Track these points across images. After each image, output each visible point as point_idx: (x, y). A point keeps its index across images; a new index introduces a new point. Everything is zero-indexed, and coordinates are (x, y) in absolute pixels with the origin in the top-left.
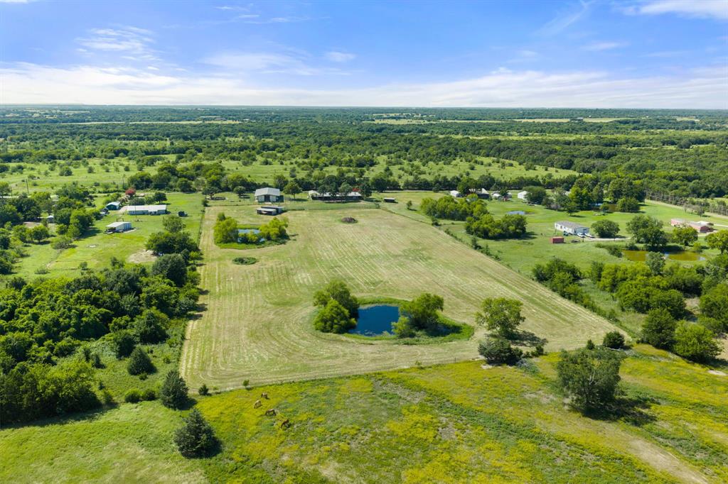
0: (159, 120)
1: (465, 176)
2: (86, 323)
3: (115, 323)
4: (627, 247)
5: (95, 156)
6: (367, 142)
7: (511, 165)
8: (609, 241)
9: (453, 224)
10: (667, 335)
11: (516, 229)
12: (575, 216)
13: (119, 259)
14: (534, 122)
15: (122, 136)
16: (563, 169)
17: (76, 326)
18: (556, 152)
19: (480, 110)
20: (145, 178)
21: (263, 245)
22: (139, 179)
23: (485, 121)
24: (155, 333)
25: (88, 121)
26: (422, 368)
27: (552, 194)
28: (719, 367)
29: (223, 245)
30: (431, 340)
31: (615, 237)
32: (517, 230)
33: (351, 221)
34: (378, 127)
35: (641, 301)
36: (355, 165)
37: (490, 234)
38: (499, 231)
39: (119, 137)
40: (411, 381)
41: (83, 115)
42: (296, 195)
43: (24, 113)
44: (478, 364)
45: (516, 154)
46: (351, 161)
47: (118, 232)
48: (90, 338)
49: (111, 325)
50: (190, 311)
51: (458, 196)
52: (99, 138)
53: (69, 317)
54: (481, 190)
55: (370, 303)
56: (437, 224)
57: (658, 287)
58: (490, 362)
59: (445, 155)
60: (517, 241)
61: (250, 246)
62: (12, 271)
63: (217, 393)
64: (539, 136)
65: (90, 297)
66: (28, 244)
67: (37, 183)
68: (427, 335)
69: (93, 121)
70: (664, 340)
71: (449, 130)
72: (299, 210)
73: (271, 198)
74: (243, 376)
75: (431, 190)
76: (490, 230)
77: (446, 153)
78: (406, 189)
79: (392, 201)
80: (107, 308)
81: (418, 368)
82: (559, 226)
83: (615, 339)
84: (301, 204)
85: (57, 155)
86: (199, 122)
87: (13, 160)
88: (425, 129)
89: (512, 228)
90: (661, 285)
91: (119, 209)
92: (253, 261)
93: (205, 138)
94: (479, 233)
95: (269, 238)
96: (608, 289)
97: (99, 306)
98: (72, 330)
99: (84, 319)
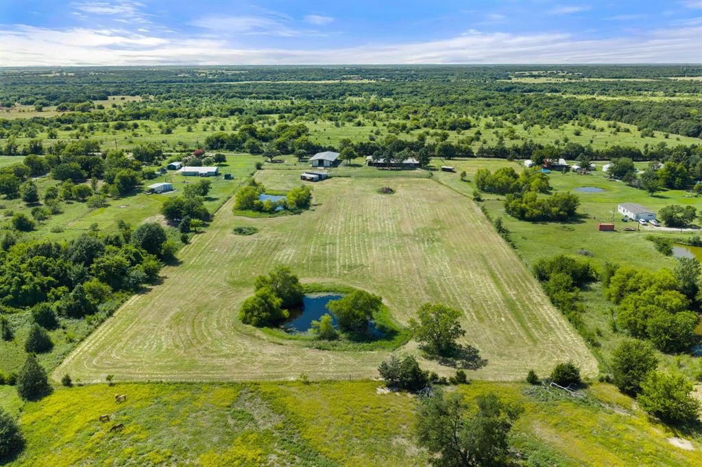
0: (302, 79)
1: (562, 142)
2: (25, 290)
3: (53, 293)
4: (689, 242)
5: (212, 115)
6: (482, 103)
7: (627, 131)
8: (673, 232)
9: (498, 200)
10: (634, 377)
11: (561, 210)
12: (658, 197)
13: (126, 222)
14: (692, 80)
15: (254, 95)
16: (689, 136)
17: (15, 293)
18: (689, 116)
19: (637, 67)
20: (220, 139)
21: (276, 214)
22: (214, 140)
23: (632, 80)
24: (79, 307)
25: (241, 81)
26: (307, 383)
27: (641, 168)
28: (690, 434)
29: (238, 212)
30: (351, 346)
31: (686, 227)
32: (561, 213)
33: (388, 191)
34: (508, 86)
35: (636, 323)
36: (448, 127)
37: (526, 215)
38: (536, 212)
39: (250, 96)
40: (283, 399)
41: (240, 75)
42: (352, 160)
43: (193, 73)
44: (375, 385)
45: (639, 118)
46: (445, 123)
47: (156, 193)
48: (26, 306)
49: (49, 294)
50: (144, 283)
51: (531, 166)
52: (232, 97)
53: (10, 284)
54: (558, 161)
55: (324, 291)
56: (478, 200)
57: (665, 306)
58: (389, 386)
59: (558, 117)
60: (559, 225)
61: (264, 215)
62: (35, 228)
63: (81, 385)
64: (688, 96)
65: (42, 263)
66: (71, 201)
67: (133, 141)
68: (349, 339)
69: (246, 80)
70: (630, 384)
71: (585, 89)
72: (345, 177)
73: (325, 162)
74: (125, 367)
75: (506, 158)
76: (527, 211)
77: (559, 115)
78: (480, 156)
79: (450, 170)
80: (54, 276)
81: (303, 382)
82: (622, 208)
83: (566, 374)
84: (352, 170)
85: (178, 114)
86: (337, 81)
87: (141, 118)
88: (557, 88)
89: (555, 209)
90: (669, 304)
91: (179, 169)
92: (252, 231)
93: (327, 98)
94: (515, 213)
95: (285, 208)
96: (613, 299)
97: (46, 274)
98: (9, 297)
99: (24, 287)
